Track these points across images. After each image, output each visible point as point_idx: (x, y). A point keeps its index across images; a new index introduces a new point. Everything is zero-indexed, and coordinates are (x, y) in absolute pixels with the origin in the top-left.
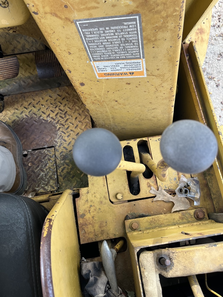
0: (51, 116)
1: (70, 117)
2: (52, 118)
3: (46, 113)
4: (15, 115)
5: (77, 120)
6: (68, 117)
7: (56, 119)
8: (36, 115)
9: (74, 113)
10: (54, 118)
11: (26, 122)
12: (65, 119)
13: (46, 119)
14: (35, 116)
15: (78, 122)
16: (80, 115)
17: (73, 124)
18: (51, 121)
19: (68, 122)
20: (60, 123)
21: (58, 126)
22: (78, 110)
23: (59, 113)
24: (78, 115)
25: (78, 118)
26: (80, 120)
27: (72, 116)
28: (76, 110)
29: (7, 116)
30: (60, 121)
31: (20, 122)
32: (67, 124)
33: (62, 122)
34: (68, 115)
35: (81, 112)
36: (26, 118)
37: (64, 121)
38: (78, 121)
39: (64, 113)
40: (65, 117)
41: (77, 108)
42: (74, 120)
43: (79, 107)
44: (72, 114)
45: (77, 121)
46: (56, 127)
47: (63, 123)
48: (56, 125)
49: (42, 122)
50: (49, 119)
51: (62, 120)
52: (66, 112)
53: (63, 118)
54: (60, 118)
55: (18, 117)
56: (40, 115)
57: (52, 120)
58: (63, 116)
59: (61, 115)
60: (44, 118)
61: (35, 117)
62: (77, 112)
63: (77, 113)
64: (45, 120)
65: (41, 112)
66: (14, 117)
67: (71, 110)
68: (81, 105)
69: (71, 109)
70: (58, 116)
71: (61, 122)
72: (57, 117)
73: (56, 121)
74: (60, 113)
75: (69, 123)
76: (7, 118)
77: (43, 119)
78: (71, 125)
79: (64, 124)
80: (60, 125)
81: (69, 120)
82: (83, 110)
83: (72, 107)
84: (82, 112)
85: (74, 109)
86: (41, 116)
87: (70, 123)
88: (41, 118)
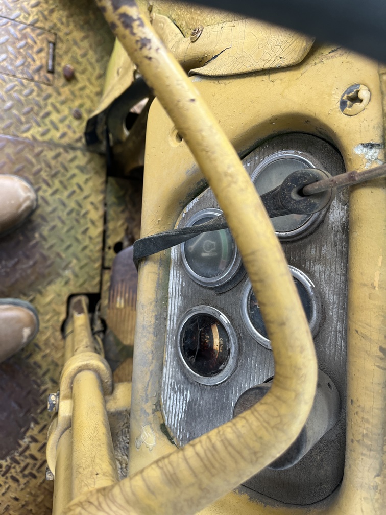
0: (33, 445)
1: (22, 486)
2: (27, 448)
3: (41, 434)
4: (51, 367)
5: (13, 501)
6: (23, 481)
7: (24, 456)
8: (42, 412)
9: (30, 493)
10: (27, 453)
11: (29, 393)
12: (19, 477)
13: (28, 434)
14: (39, 411)
15: (6, 505)
16: (23, 506)
17: (3, 494)
18: (20, 446)
19: (11, 482)
20: (13, 466)
21: (6, 461)
22: (35, 500)
23: (34, 462)
24: (23, 503)
25: (16, 503)
26: (11, 507)
27: (24, 491)
28: (35, 496)
29: (52, 350)
30: (17, 467)
31: (34, 378)
32: (7, 481)
33: (13, 470)
34: (28, 482)
35: (30, 508)
36: (38, 391)
37: (14, 474)
38: (9, 504)
39: (34, 472)
40: (24, 476)
41: (39, 499)
42: (13, 496)
43: (42, 501)
44: (28, 490)
45: (9, 501)
46: (3, 458)
47: (11, 473)
48: (8, 459)
49: (21, 427)
50: (25, 442)
51: (19, 470)
52: (34, 477)
53: (22, 471)
54: (23, 465)
55: (45, 374)
56: (39, 420)
57: (21, 449)
58: (26, 472)
59: (30, 467)
60: (30, 430)
61: (37, 409)
62: (32, 498)
63: (27, 499)
64: (25, 433)
65: (45, 423)
66: (49, 365)
67: (37, 486)
68: (45, 505)
69: (40, 486)
70: (29, 461)
71: (14, 468)
72: (26, 457)
73: (18, 458)
74: (35, 465)
75: (7, 486)
76: (48, 351)
77: (27, 430)
78: (3, 491)
79: (9, 475)
80: (7, 466)
81: (13, 485)
82: (34, 511)
83: (45, 489)
84: (27, 510)
85: (39, 492)
86: (37, 423)
87: (8, 489)
88: (32, 425)
